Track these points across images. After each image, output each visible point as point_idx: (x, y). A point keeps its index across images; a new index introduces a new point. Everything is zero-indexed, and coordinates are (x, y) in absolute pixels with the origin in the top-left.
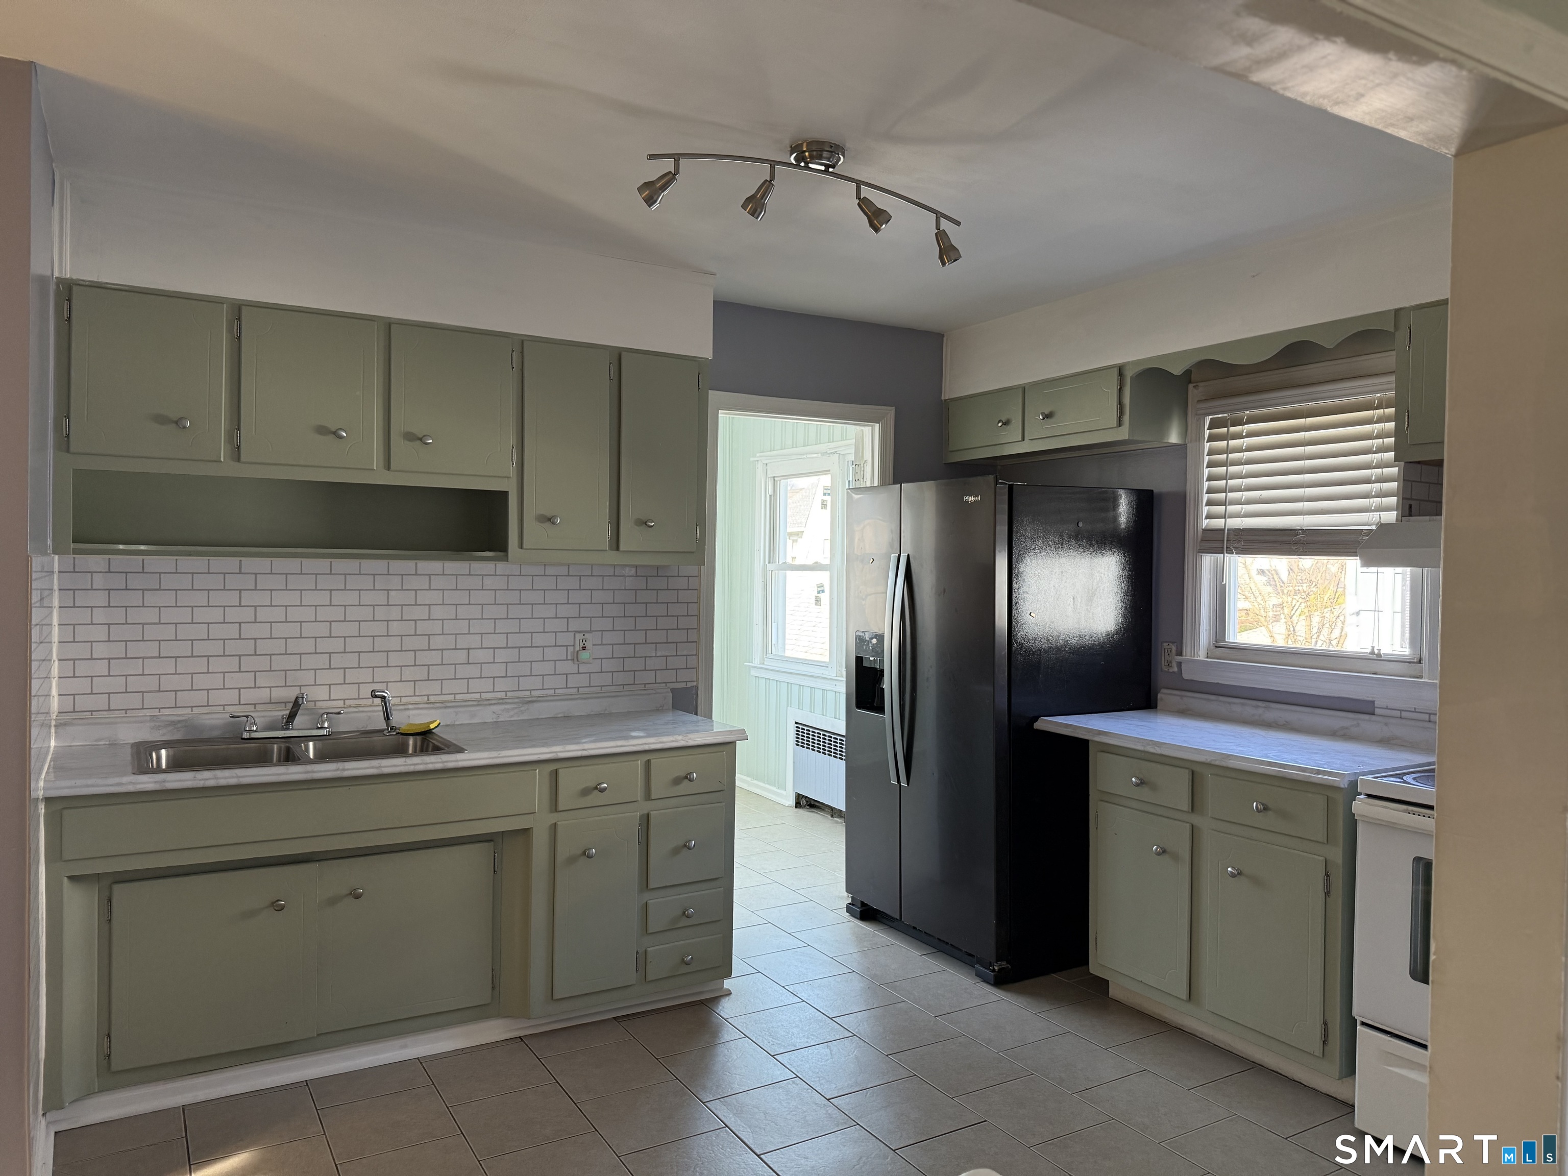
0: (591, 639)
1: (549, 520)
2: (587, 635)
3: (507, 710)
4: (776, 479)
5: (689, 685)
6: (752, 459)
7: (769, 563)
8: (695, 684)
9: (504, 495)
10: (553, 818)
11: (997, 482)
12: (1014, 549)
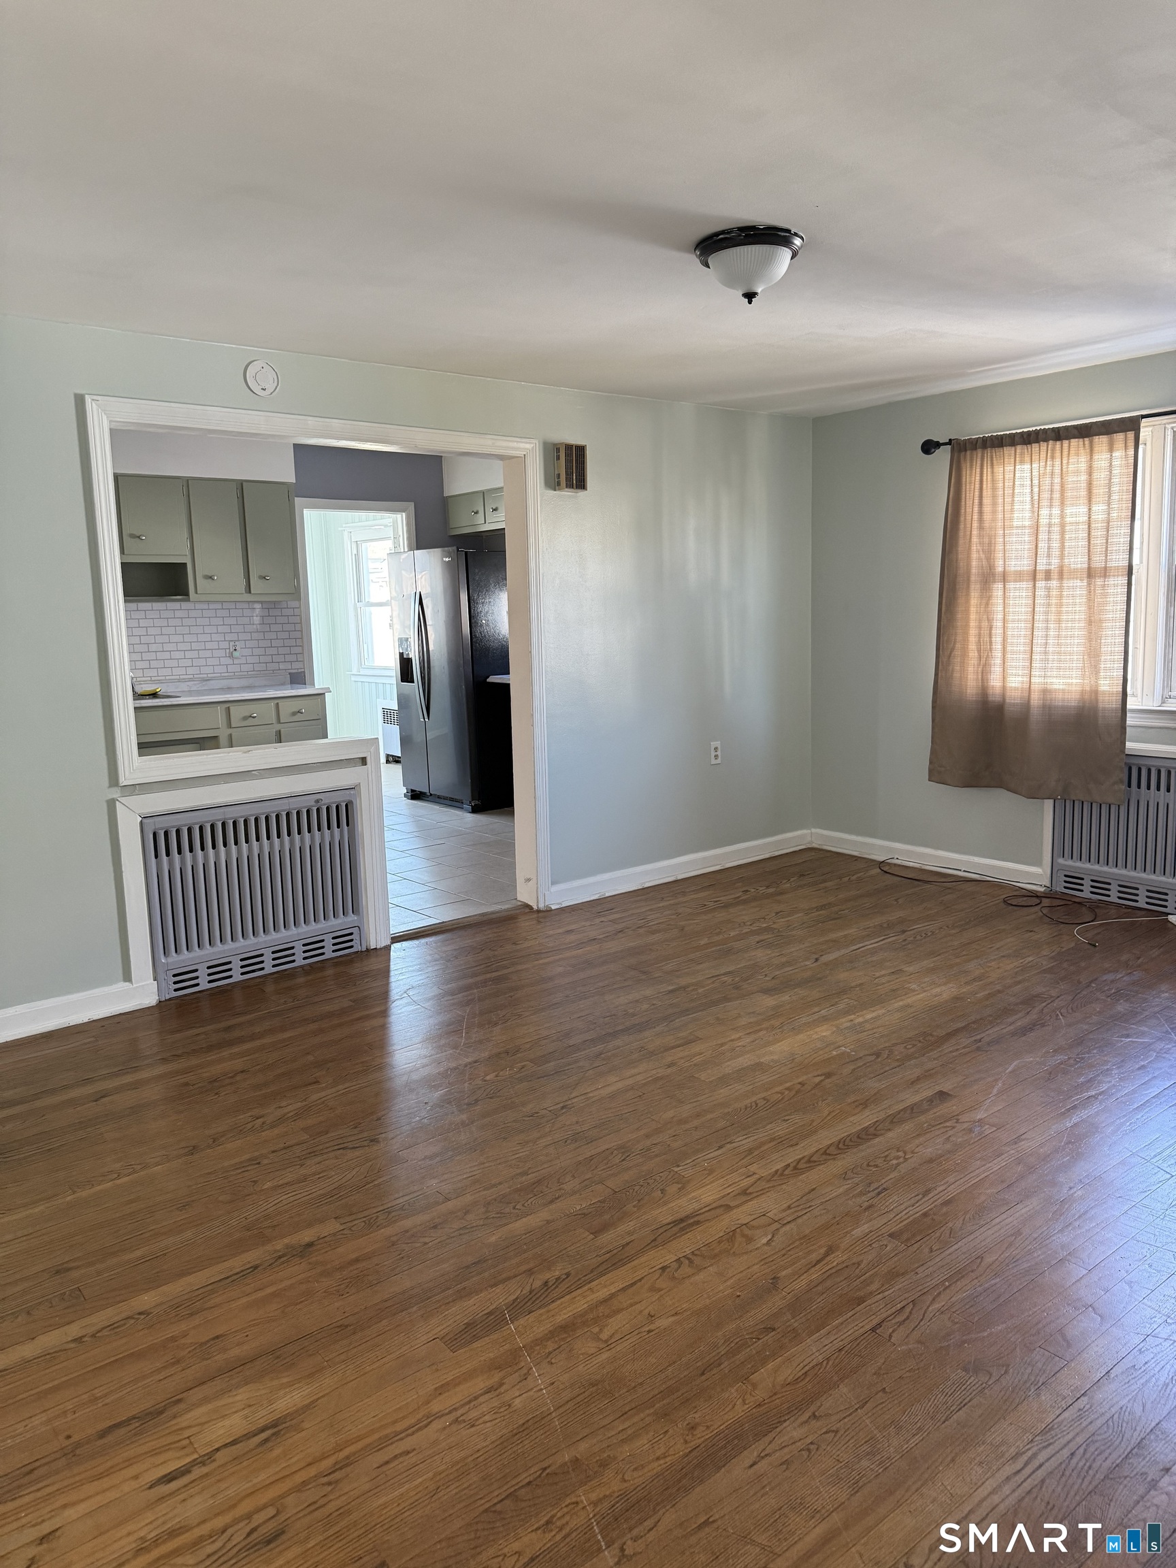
0: (239, 645)
1: (211, 577)
2: (237, 643)
3: (195, 685)
4: (358, 542)
5: (300, 671)
6: (339, 529)
7: (359, 603)
8: (303, 670)
9: (185, 565)
10: (230, 731)
11: (458, 551)
12: (471, 588)
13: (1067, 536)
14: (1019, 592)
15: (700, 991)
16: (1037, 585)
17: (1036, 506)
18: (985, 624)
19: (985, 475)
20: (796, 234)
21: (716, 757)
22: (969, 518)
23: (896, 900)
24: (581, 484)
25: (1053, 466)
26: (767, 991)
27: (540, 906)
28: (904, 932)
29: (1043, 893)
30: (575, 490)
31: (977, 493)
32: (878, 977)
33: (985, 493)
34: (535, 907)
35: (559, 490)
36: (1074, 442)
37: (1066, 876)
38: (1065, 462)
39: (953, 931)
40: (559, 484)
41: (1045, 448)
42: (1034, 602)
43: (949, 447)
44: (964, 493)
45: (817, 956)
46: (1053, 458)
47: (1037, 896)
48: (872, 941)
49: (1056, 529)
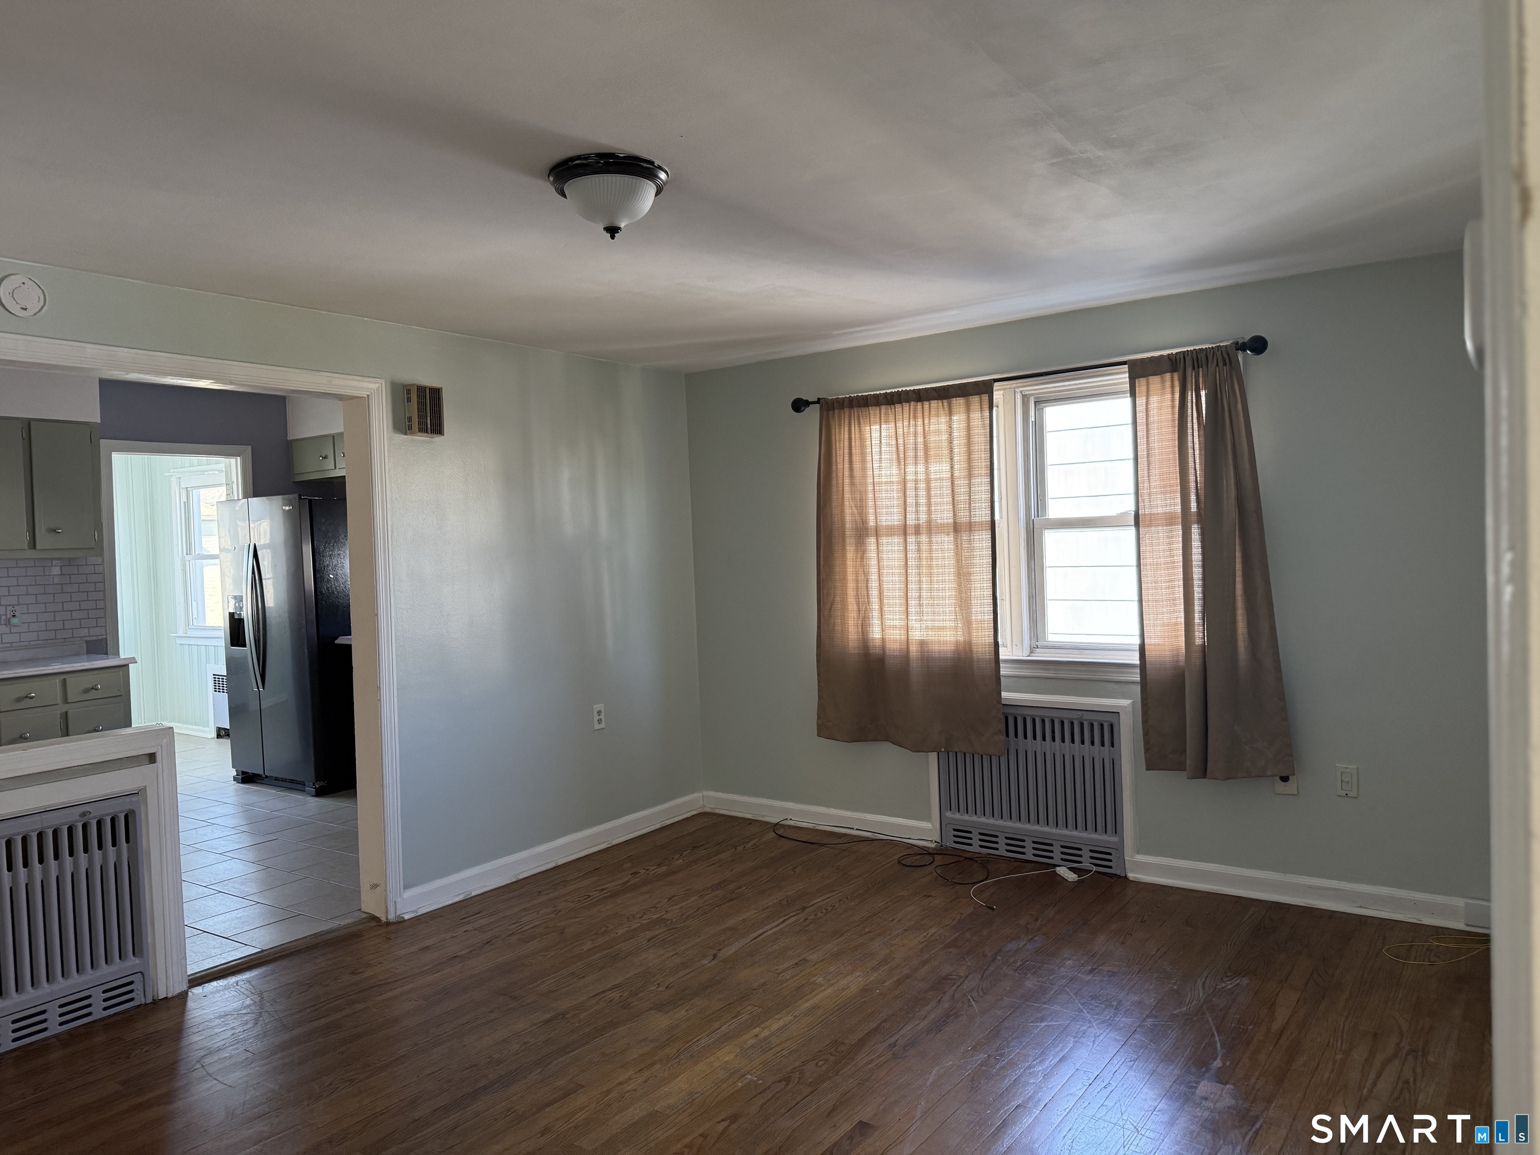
0: (19, 610)
2: (16, 607)
4: (188, 489)
5: (100, 638)
6: (166, 474)
7: (187, 554)
8: (104, 637)
11: (300, 498)
12: (315, 539)
13: (933, 493)
14: (891, 547)
15: (582, 1016)
16: (908, 540)
17: (903, 463)
18: (861, 577)
19: (853, 433)
20: (660, 168)
21: (600, 721)
22: (840, 474)
23: (793, 870)
24: (437, 429)
25: (916, 426)
26: (660, 1007)
27: (389, 917)
28: (804, 909)
29: (934, 849)
30: (430, 435)
31: (846, 451)
32: (783, 972)
33: (854, 451)
34: (384, 919)
35: (411, 434)
36: (934, 403)
37: (954, 830)
38: (926, 421)
39: (853, 903)
40: (410, 428)
41: (908, 408)
42: (906, 556)
43: (818, 406)
44: (834, 450)
45: (714, 952)
46: (915, 418)
47: (930, 854)
48: (774, 925)
49: (922, 485)
